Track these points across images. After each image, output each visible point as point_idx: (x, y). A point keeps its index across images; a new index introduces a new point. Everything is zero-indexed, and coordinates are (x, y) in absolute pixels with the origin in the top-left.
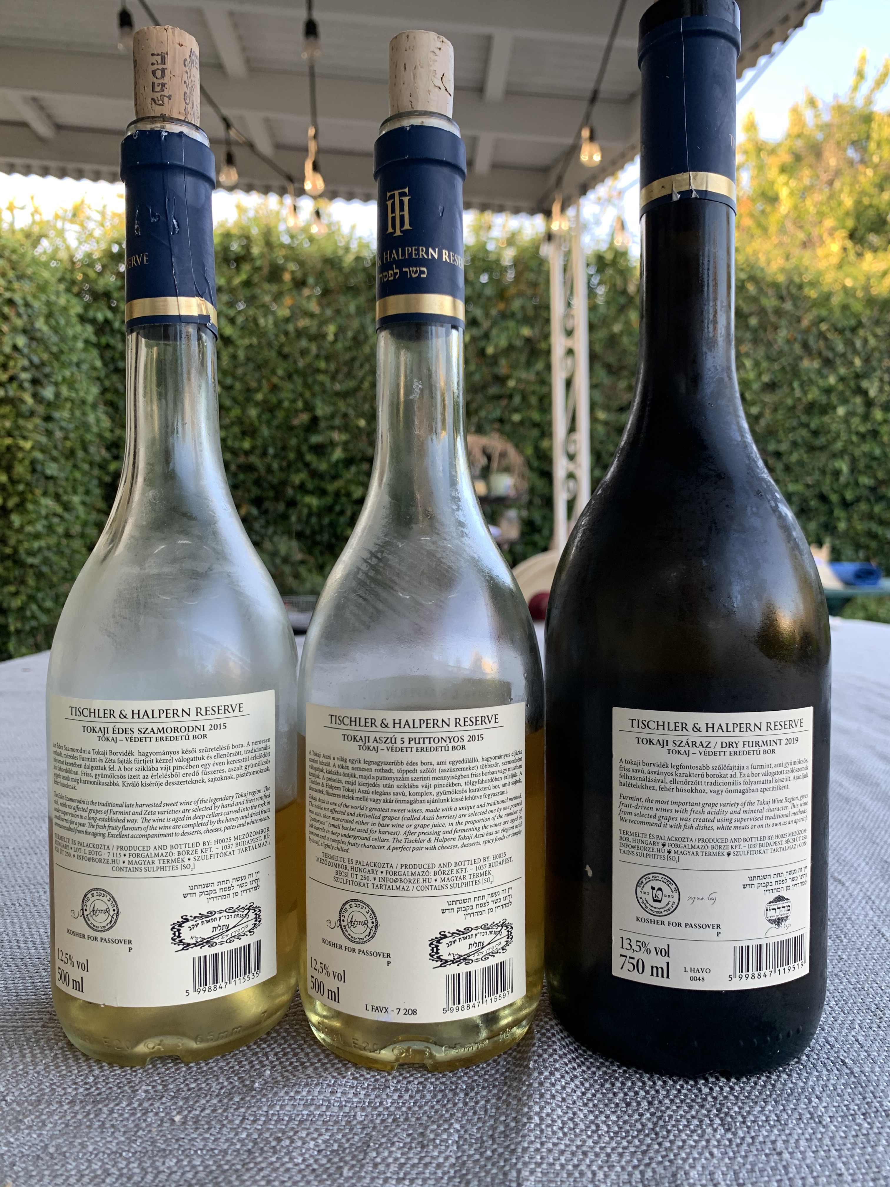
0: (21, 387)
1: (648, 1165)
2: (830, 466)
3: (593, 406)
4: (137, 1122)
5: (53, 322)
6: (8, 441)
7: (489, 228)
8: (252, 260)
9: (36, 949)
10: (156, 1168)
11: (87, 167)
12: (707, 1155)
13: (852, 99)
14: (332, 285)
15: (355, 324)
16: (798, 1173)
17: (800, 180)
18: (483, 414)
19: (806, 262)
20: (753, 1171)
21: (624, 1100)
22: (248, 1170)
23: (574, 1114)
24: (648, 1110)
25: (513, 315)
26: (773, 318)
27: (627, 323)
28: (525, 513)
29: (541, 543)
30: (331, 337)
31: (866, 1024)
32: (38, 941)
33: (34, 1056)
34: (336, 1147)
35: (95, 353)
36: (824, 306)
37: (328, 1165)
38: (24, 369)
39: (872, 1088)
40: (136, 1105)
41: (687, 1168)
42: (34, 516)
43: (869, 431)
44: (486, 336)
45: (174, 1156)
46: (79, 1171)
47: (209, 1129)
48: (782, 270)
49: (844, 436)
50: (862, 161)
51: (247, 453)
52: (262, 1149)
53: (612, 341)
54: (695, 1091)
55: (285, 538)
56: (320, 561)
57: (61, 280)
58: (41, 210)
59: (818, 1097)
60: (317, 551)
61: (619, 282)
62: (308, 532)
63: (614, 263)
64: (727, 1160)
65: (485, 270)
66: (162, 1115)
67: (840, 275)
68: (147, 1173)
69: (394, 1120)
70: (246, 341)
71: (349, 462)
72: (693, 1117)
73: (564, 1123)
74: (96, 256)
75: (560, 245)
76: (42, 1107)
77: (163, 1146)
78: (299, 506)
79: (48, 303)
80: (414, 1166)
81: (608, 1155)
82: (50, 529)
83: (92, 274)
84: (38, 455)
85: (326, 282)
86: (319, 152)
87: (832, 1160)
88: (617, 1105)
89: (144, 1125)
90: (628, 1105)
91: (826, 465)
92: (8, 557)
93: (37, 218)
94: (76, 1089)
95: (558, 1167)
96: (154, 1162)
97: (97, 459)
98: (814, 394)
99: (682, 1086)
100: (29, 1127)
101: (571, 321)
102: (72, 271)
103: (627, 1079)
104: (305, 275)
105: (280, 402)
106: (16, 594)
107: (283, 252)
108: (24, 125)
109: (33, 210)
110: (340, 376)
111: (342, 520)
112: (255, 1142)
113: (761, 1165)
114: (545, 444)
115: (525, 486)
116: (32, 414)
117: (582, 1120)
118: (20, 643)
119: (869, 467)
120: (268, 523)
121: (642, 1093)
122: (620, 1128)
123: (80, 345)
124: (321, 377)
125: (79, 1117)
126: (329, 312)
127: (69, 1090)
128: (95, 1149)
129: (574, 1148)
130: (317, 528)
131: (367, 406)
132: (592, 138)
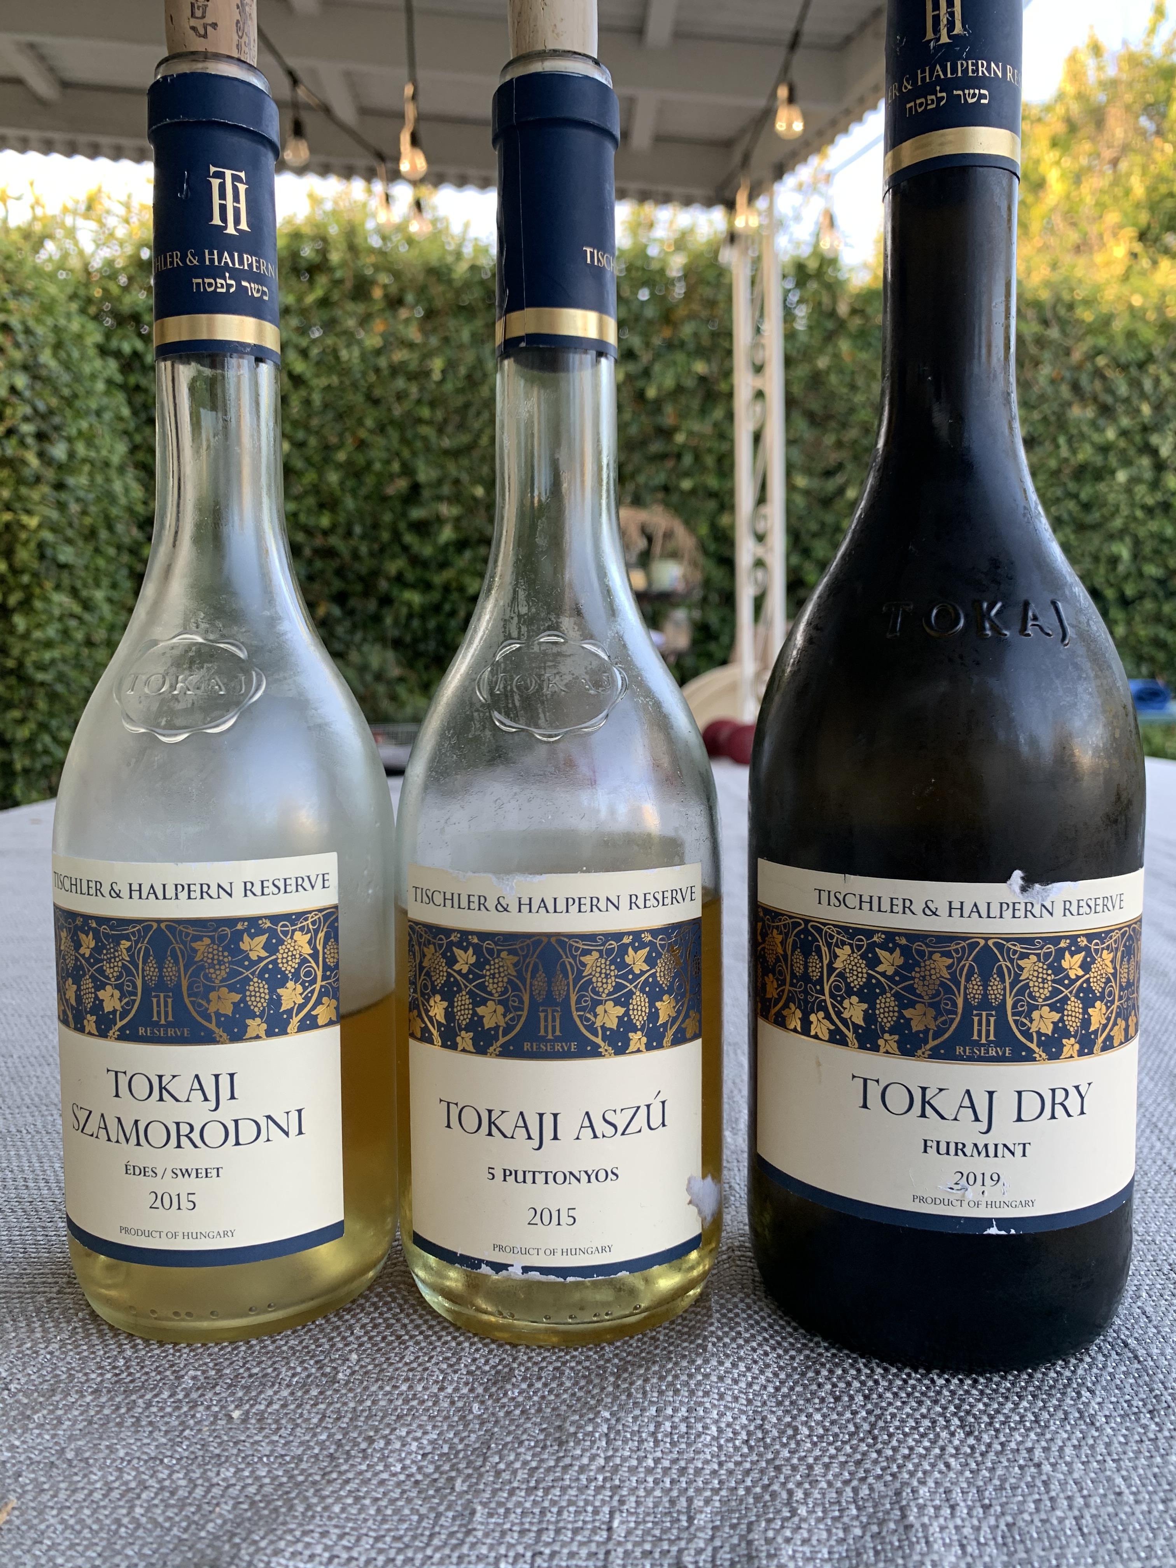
0: (22, 443)
1: (863, 1480)
2: (1106, 551)
3: (790, 469)
4: (183, 1418)
5: (63, 355)
6: (7, 517)
7: (651, 225)
8: (330, 270)
9: (50, 1189)
10: (208, 1480)
11: (104, 141)
12: (942, 1467)
13: (1148, 45)
14: (439, 304)
15: (469, 357)
16: (1063, 1491)
17: (1075, 158)
18: (641, 479)
19: (1079, 273)
20: (1002, 1488)
21: (832, 1393)
22: (329, 1482)
23: (764, 1419)
24: (863, 1407)
25: (682, 344)
26: (1033, 350)
27: (837, 356)
28: (697, 614)
29: (719, 654)
30: (436, 376)
31: (1155, 1293)
32: (52, 1179)
33: (45, 1331)
34: (446, 1449)
35: (120, 397)
36: (1101, 333)
37: (436, 1476)
38: (26, 419)
39: (1161, 1376)
40: (181, 1396)
41: (915, 1483)
42: (44, 617)
43: (1158, 504)
44: (646, 373)
45: (232, 1465)
46: (106, 1483)
47: (279, 1429)
48: (1047, 284)
49: (1125, 511)
50: (1159, 133)
51: (326, 533)
52: (348, 1452)
53: (816, 380)
54: (927, 1382)
55: (378, 647)
56: (425, 677)
57: (73, 297)
58: (43, 201)
59: (1089, 1390)
60: (420, 664)
61: (826, 299)
62: (408, 639)
63: (819, 274)
64: (968, 1474)
65: (645, 284)
66: (216, 1409)
67: (1125, 290)
68: (196, 1486)
69: (523, 1412)
70: (323, 382)
71: (461, 545)
72: (924, 1416)
73: (749, 1434)
74: (120, 264)
75: (747, 249)
76: (57, 1398)
77: (217, 1451)
78: (396, 604)
79: (56, 329)
80: (549, 1470)
81: (810, 1467)
82: (66, 633)
83: (115, 290)
84: (47, 535)
85: (430, 300)
86: (420, 118)
87: (1108, 1473)
88: (822, 1400)
89: (192, 1422)
90: (837, 1399)
91: (1100, 550)
92: (11, 672)
93: (39, 212)
94: (101, 1375)
95: (741, 1492)
96: (206, 1471)
97: (127, 540)
98: (1086, 453)
99: (909, 1375)
100: (40, 1426)
101: (761, 353)
102: (87, 285)
103: (837, 1365)
104: (402, 290)
105: (369, 464)
106: (22, 721)
107: (371, 259)
108: (17, 81)
109: (33, 201)
110: (450, 429)
111: (453, 623)
112: (339, 1444)
113: (1013, 1481)
114: (725, 520)
115: (698, 577)
116: (38, 479)
117: (775, 1426)
118: (29, 786)
119: (1157, 552)
120: (354, 628)
121: (856, 1384)
122: (826, 1430)
123: (100, 386)
124: (425, 430)
125: (106, 1411)
126: (434, 341)
127: (93, 1376)
128: (127, 1454)
129: (764, 1464)
130: (420, 633)
131: (485, 470)
132: (791, 99)
